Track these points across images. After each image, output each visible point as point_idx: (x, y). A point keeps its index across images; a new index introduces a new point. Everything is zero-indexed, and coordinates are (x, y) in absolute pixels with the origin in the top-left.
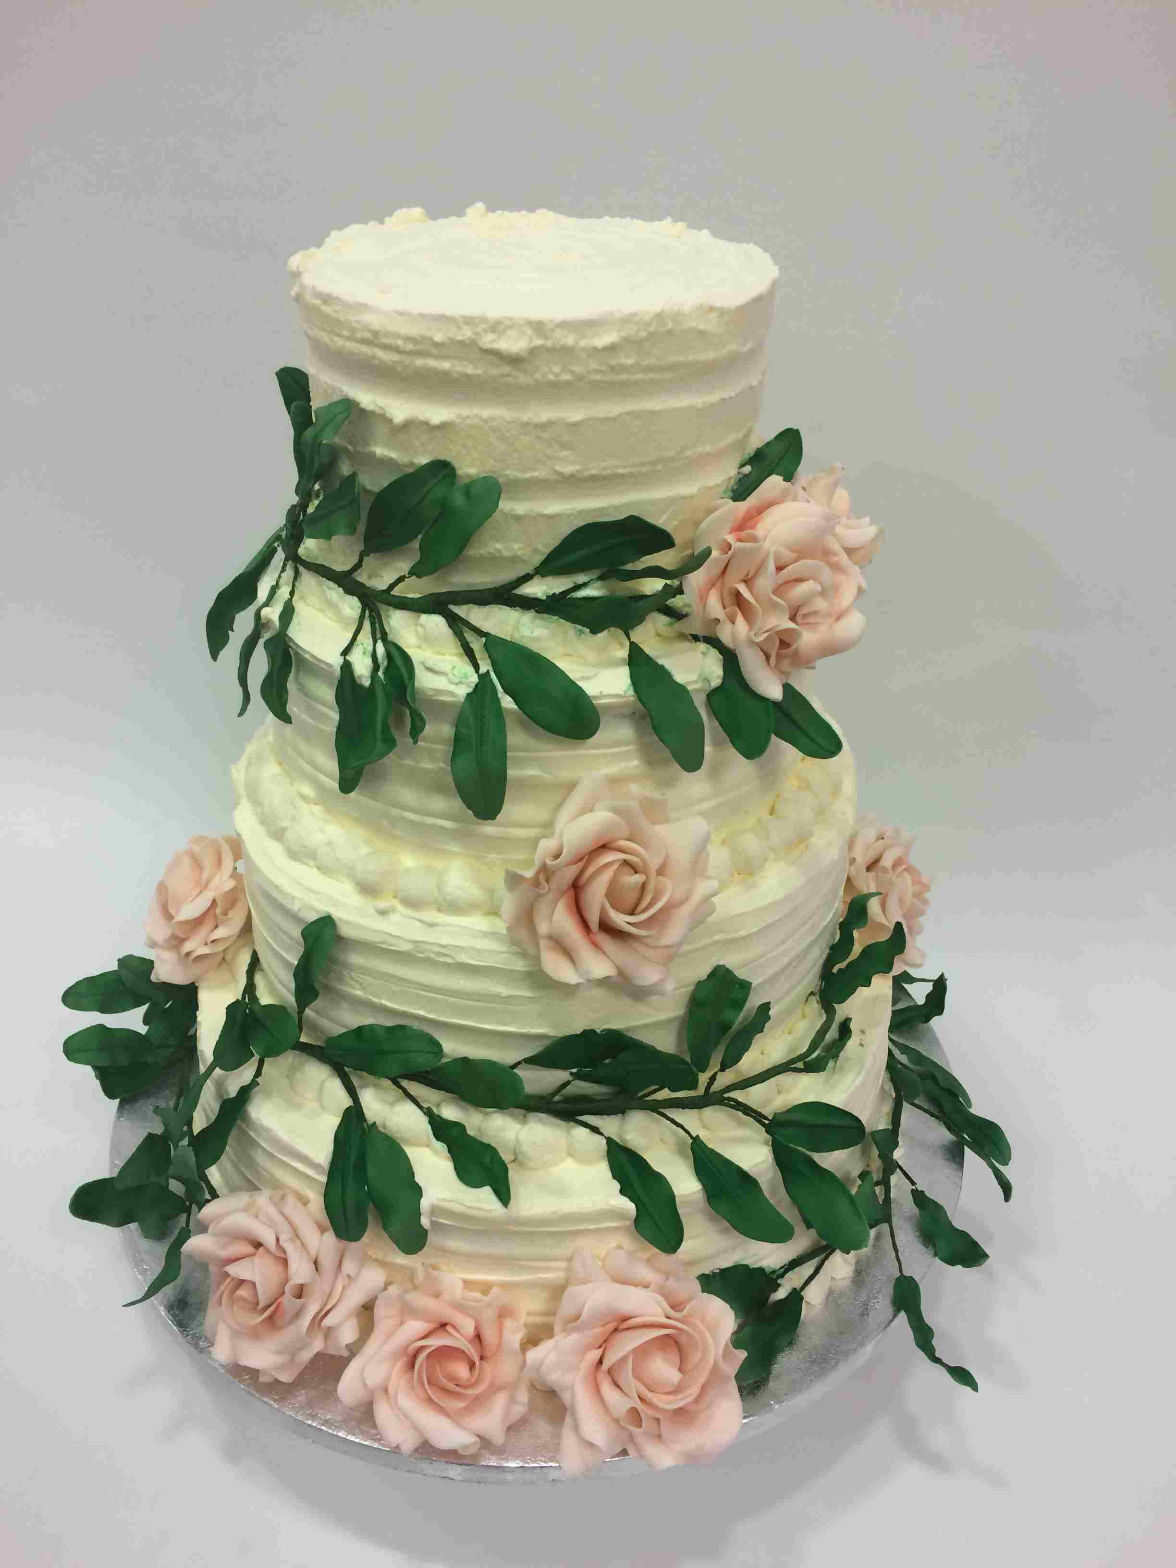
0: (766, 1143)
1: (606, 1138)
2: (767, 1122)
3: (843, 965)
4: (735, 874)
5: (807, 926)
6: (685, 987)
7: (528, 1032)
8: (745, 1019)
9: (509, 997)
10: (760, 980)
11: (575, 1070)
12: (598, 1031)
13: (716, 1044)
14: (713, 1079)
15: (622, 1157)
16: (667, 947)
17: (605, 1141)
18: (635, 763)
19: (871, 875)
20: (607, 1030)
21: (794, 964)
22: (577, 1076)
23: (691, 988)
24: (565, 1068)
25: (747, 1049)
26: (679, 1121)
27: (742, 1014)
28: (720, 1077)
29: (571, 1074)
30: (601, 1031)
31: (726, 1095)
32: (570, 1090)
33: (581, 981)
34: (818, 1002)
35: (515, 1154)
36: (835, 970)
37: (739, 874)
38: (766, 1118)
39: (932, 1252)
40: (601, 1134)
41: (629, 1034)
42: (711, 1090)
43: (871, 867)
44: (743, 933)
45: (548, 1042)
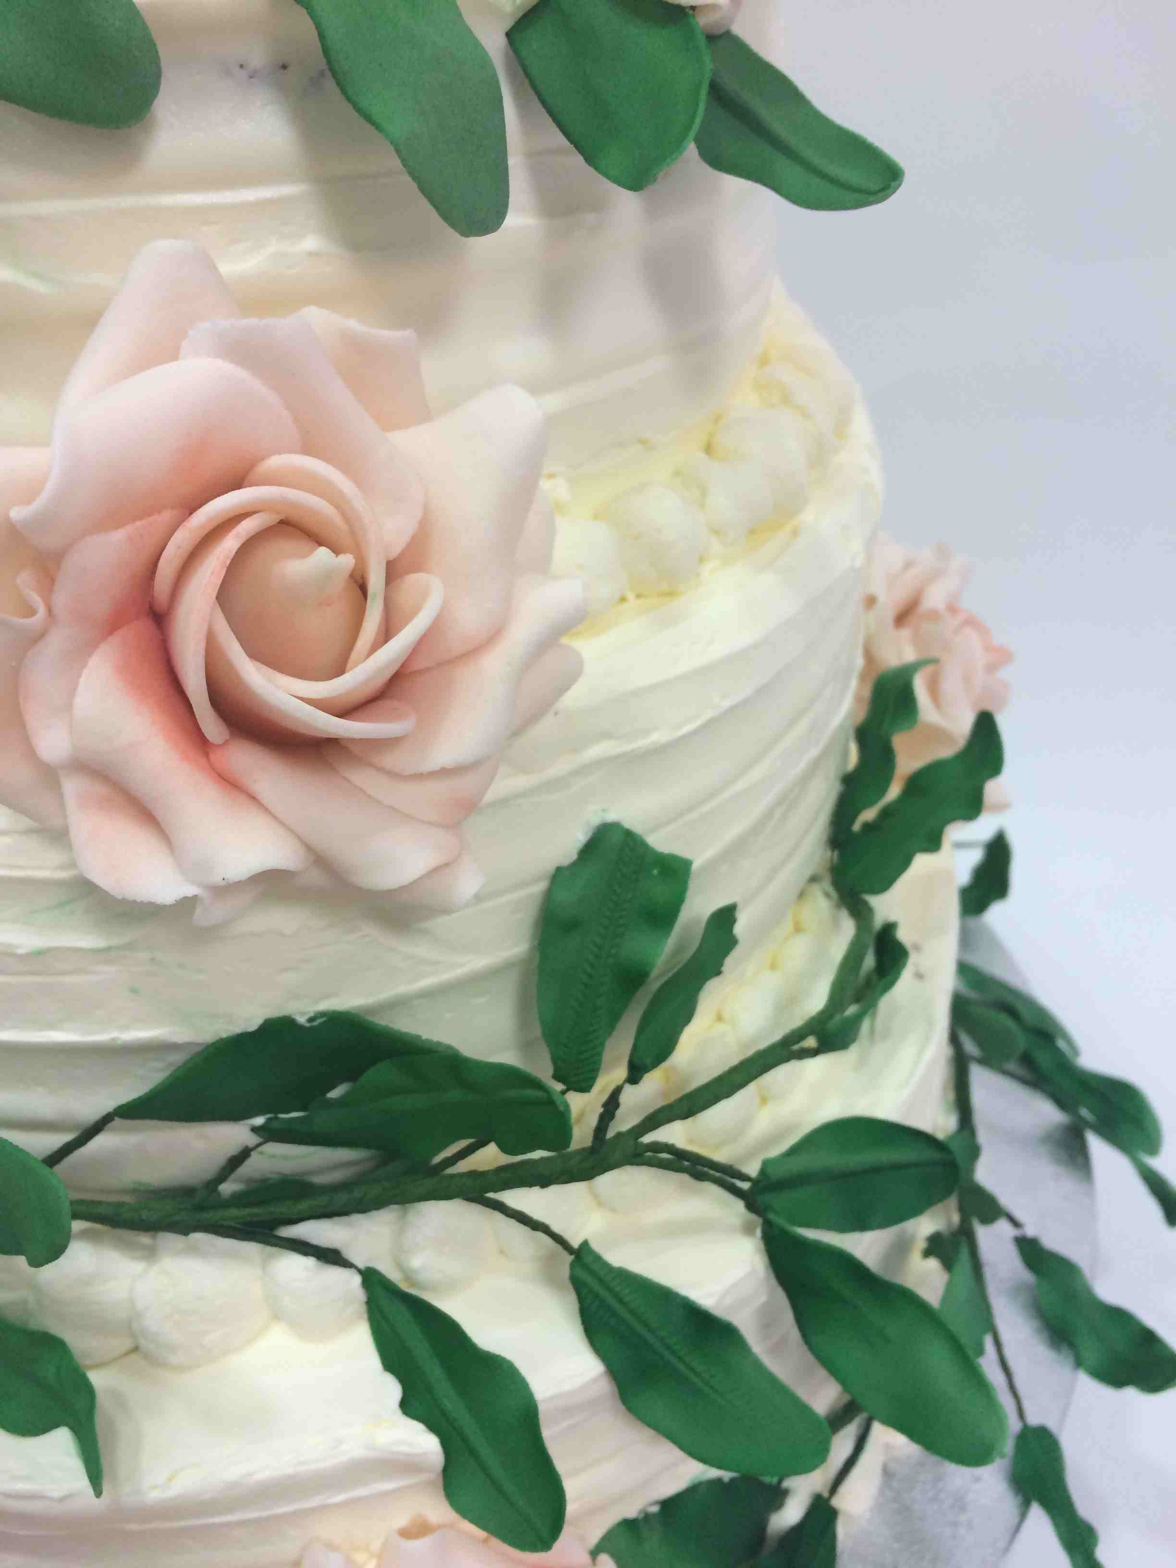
0: (748, 1230)
1: (360, 1271)
2: (745, 1186)
3: (869, 815)
4: (631, 596)
5: (802, 726)
6: (524, 884)
7: (113, 1039)
8: (679, 949)
9: (40, 953)
10: (710, 853)
11: (259, 1121)
12: (302, 1020)
13: (614, 1018)
14: (612, 1104)
15: (402, 1317)
16: (444, 773)
17: (357, 1280)
18: (311, 243)
19: (905, 633)
20: (322, 1014)
21: (777, 815)
22: (268, 1134)
23: (541, 886)
24: (235, 1116)
25: (688, 1017)
26: (537, 1215)
27: (671, 942)
28: (631, 1096)
29: (254, 1130)
30: (311, 1020)
31: (647, 1139)
32: (254, 1166)
33: (190, 890)
34: (827, 895)
35: (133, 1335)
36: (857, 827)
37: (639, 596)
38: (744, 1177)
39: (1071, 1359)
40: (346, 1264)
41: (383, 1021)
42: (610, 1134)
43: (903, 617)
44: (658, 737)
45: (178, 1059)
